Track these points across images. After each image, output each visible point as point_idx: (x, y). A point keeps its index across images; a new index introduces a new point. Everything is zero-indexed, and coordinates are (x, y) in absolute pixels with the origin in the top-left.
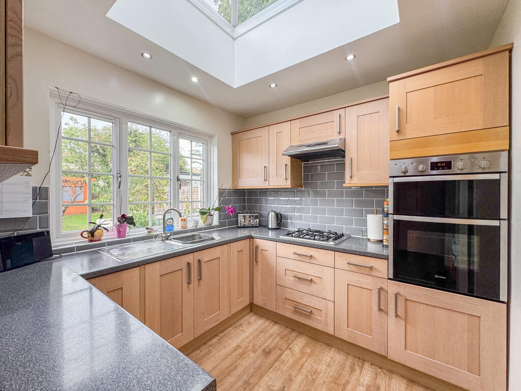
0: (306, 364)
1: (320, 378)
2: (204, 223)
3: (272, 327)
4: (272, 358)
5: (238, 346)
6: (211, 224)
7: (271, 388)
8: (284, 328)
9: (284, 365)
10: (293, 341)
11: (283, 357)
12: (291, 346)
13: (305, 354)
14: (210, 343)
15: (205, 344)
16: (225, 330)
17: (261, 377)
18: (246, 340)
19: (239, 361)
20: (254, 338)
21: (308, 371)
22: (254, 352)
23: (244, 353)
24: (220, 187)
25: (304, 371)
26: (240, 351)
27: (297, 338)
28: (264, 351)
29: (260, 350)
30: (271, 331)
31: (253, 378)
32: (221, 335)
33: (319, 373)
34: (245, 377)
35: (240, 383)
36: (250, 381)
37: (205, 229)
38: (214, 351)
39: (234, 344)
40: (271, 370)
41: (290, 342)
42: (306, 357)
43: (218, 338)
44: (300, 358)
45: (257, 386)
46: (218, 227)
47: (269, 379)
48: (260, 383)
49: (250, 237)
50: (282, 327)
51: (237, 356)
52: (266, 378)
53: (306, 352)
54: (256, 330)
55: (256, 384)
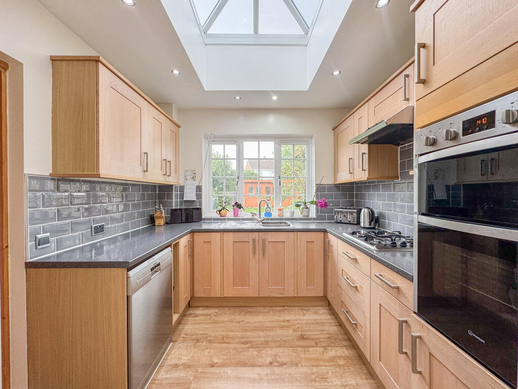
0: (323, 367)
1: (322, 384)
2: (301, 214)
3: (333, 326)
4: (302, 343)
5: (289, 320)
6: (308, 216)
7: (277, 357)
8: (343, 333)
9: (305, 354)
10: (337, 347)
11: (311, 349)
12: (330, 348)
13: (334, 361)
14: (274, 308)
15: (271, 307)
16: (292, 306)
17: (279, 347)
18: (298, 321)
19: (278, 329)
20: (306, 324)
21: (317, 372)
22: (294, 331)
23: (287, 327)
24: (319, 183)
25: (315, 369)
26: (286, 324)
27: (344, 348)
28: (302, 335)
29: (300, 333)
30: (327, 328)
31: (274, 343)
32: (286, 308)
33: (326, 381)
34: (270, 339)
35: (263, 339)
36: (270, 343)
37: (300, 219)
38: (271, 314)
39: (288, 318)
40: (291, 348)
41: (332, 345)
42: (332, 364)
43: (282, 308)
44: (324, 361)
45: (270, 349)
46: (314, 219)
47: (283, 352)
48: (273, 349)
49: (325, 231)
50: (342, 331)
51: (281, 325)
52: (281, 350)
53: (337, 361)
54: (315, 320)
55: (272, 347)
